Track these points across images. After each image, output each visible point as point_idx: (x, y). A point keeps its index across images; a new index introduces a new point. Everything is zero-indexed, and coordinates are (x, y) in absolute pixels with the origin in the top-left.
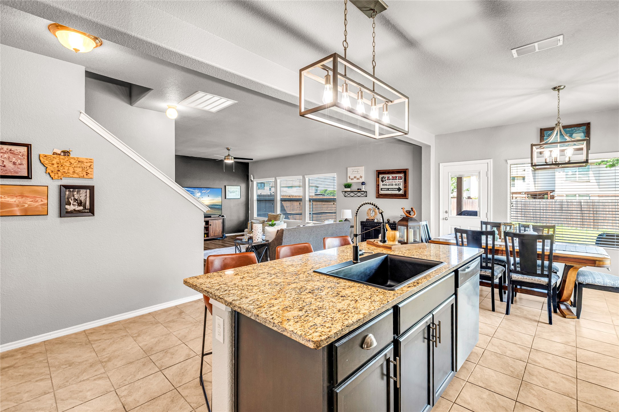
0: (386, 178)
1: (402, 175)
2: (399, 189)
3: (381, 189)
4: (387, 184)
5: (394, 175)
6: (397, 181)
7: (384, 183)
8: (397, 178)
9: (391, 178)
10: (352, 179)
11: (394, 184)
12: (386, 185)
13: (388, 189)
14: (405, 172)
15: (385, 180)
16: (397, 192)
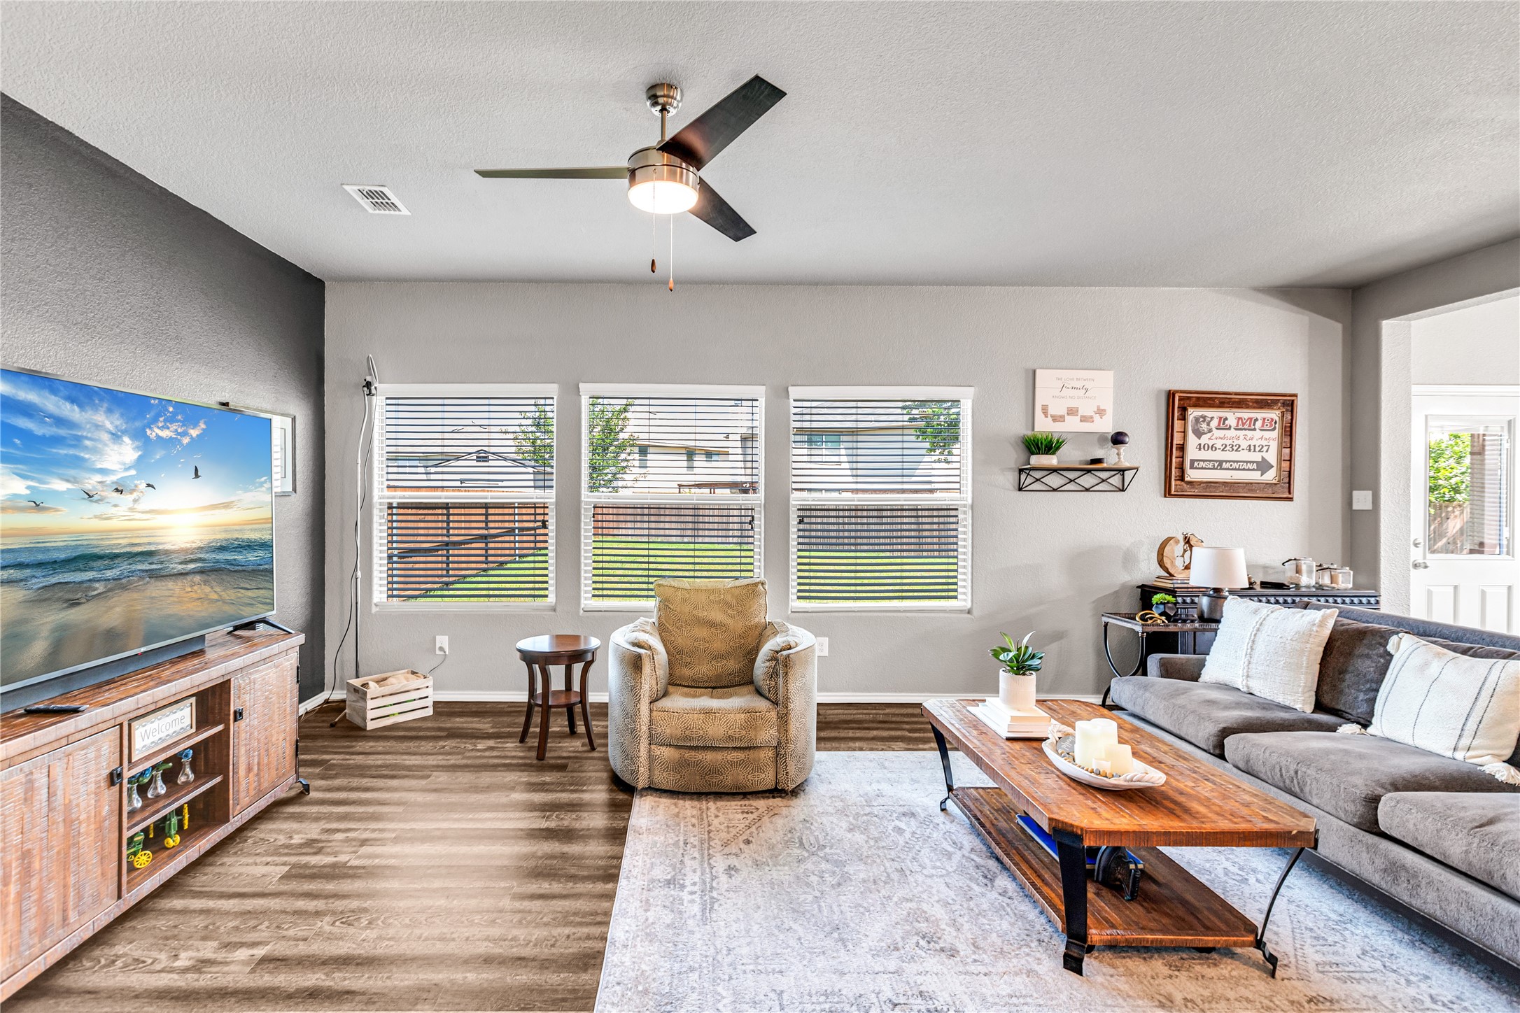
0: (1214, 424)
1: (1274, 415)
2: (1263, 466)
3: (1192, 462)
4: (1218, 446)
5: (1246, 414)
6: (1258, 434)
7: (1205, 439)
8: (1259, 424)
9: (1232, 421)
10: (1056, 419)
11: (1244, 444)
12: (1213, 448)
13: (1220, 465)
14: (1288, 404)
15: (1210, 431)
16: (1255, 476)
